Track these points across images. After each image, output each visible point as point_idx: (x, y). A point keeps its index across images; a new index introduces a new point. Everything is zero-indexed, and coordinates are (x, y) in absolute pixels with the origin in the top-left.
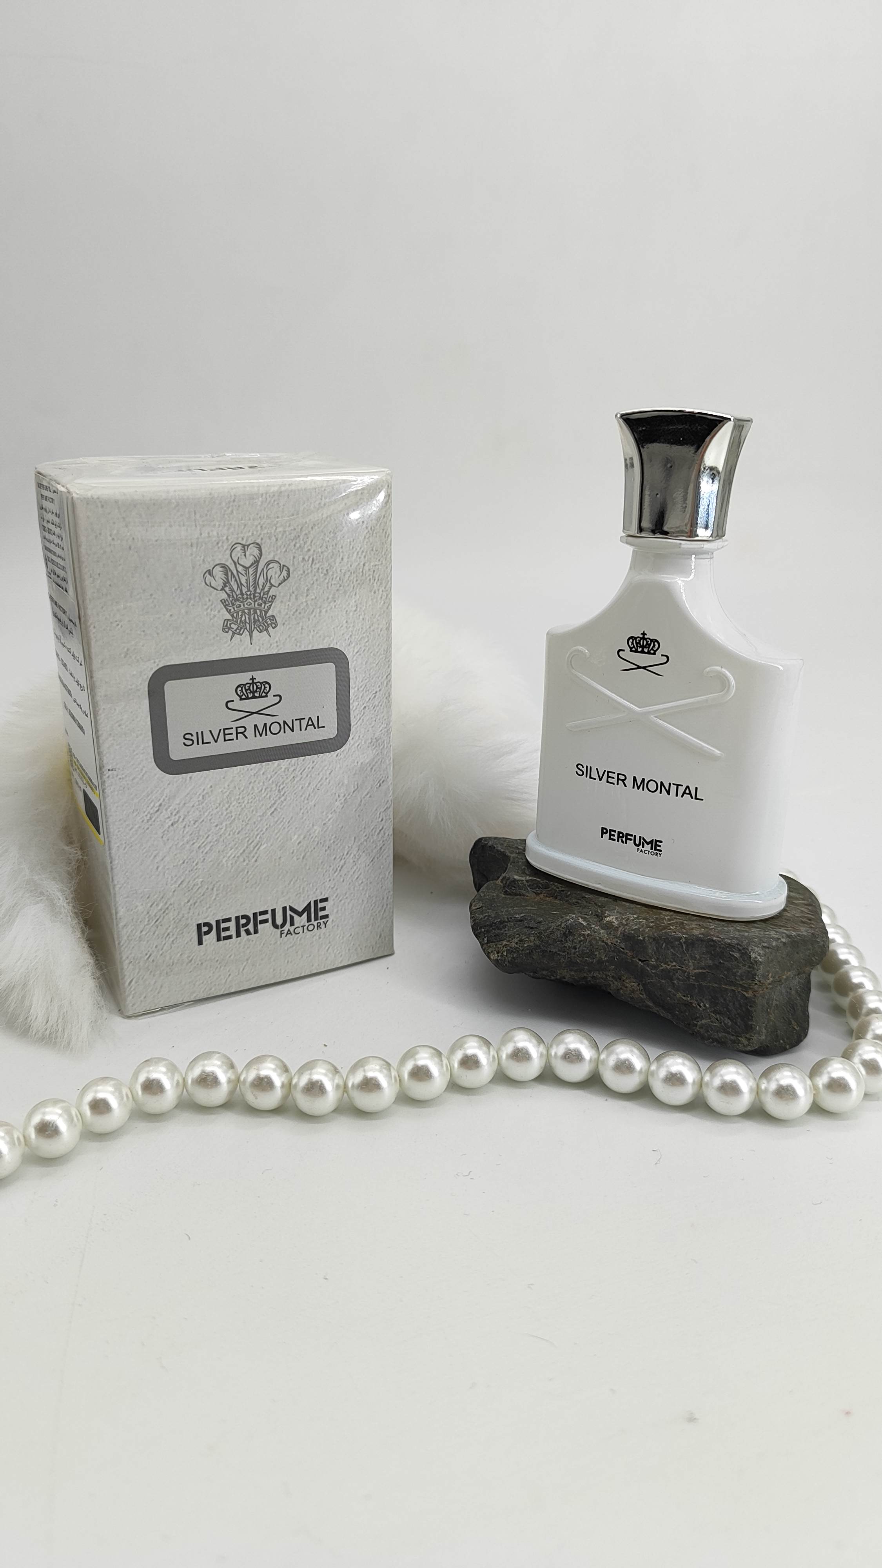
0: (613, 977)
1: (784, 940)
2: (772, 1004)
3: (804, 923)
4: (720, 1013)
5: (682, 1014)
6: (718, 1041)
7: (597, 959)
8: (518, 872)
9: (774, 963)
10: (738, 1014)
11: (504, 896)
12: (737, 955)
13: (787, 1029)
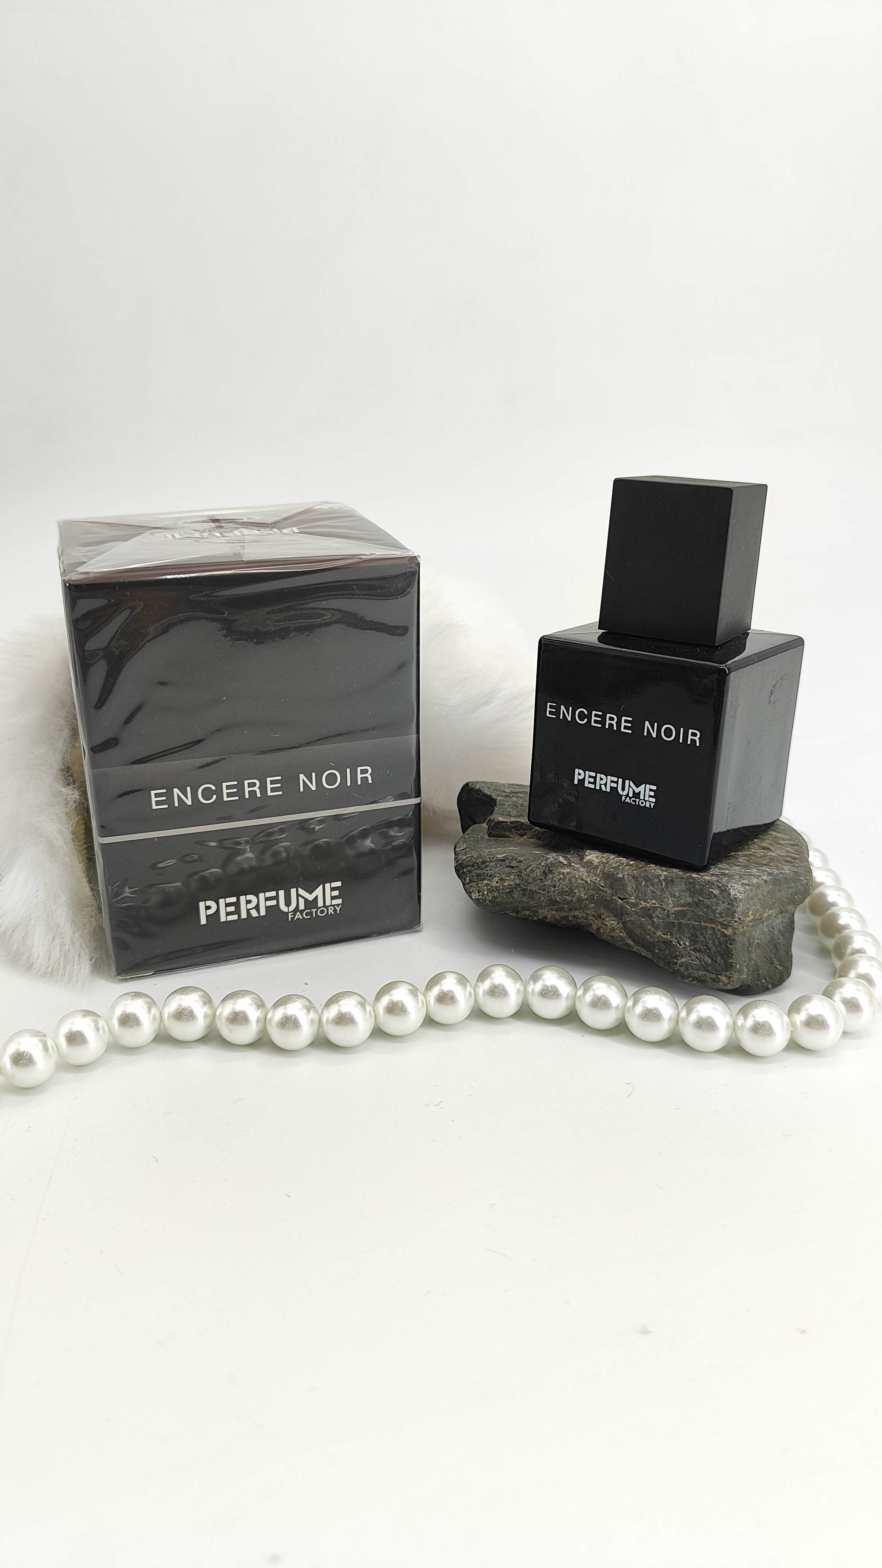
0: (593, 916)
1: (765, 878)
2: (753, 943)
3: (787, 861)
4: (700, 951)
5: (662, 953)
6: (698, 980)
7: (577, 898)
8: (503, 814)
9: (755, 901)
10: (718, 952)
11: (488, 838)
12: (716, 892)
13: (769, 968)
